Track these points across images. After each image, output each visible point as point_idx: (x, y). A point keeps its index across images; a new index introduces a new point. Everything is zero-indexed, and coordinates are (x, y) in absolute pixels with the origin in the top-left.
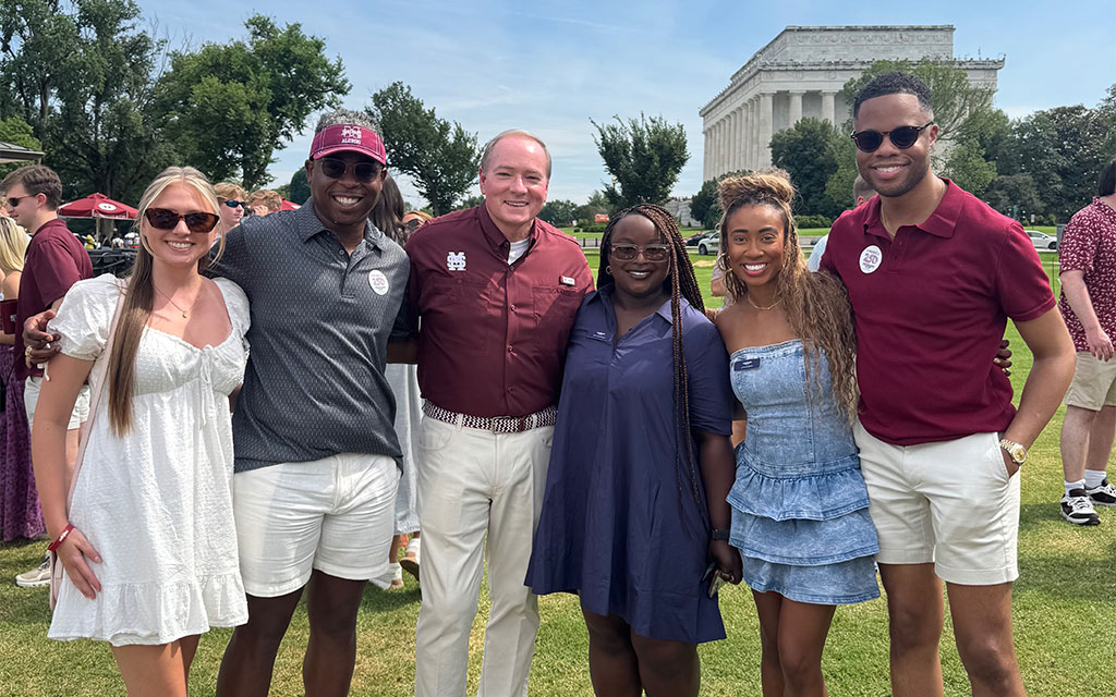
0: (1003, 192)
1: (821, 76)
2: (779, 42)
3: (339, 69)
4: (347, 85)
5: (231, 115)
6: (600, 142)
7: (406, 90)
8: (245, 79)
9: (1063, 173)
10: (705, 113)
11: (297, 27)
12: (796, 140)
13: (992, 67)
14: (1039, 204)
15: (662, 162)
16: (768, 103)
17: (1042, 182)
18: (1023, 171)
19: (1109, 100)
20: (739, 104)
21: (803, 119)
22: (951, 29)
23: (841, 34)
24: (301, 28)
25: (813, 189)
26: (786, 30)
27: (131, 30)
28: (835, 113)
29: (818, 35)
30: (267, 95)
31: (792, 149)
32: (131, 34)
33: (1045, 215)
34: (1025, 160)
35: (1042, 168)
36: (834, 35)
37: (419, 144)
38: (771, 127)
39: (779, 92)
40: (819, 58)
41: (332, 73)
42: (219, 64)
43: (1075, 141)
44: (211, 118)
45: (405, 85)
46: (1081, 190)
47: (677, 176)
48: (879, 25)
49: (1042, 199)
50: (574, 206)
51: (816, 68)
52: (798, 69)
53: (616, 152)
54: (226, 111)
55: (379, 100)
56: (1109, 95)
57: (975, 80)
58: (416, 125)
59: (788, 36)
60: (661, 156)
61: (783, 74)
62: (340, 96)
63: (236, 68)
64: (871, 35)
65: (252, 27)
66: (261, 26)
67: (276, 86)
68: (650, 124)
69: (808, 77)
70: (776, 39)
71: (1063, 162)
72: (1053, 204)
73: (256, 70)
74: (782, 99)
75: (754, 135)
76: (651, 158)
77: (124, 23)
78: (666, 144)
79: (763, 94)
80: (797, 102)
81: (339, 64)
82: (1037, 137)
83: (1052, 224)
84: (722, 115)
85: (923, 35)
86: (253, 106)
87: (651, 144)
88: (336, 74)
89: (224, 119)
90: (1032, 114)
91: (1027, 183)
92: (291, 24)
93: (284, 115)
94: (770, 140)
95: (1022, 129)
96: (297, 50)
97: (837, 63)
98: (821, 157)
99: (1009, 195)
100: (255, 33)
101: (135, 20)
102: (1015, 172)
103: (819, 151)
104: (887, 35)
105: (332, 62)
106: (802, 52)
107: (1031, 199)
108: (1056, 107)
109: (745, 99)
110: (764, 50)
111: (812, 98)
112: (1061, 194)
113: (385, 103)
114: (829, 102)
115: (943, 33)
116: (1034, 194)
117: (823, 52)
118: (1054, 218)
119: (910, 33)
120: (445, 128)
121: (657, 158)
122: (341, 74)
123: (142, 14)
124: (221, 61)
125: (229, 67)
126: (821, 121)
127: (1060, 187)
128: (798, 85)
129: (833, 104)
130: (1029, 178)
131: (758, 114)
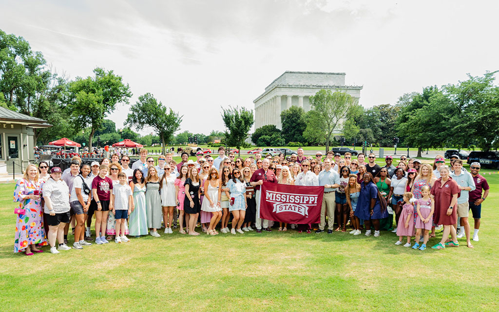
0: (362, 135)
1: (299, 90)
2: (283, 76)
3: (128, 88)
4: (131, 94)
5: (91, 106)
6: (223, 116)
7: (152, 96)
8: (94, 92)
9: (382, 128)
10: (256, 102)
11: (112, 71)
12: (290, 114)
13: (358, 89)
14: (374, 139)
15: (245, 124)
16: (279, 100)
17: (375, 131)
18: (368, 127)
19: (398, 102)
20: (268, 99)
21: (292, 106)
22: (345, 74)
23: (305, 74)
24: (114, 72)
25: (296, 132)
26: (286, 72)
27: (42, 69)
28: (304, 104)
29: (297, 75)
30: (102, 98)
31: (288, 117)
32: (42, 71)
33: (376, 143)
34: (369, 123)
35: (375, 126)
36: (303, 75)
37: (156, 115)
38: (280, 109)
39: (283, 96)
40: (298, 83)
41: (125, 89)
42: (85, 87)
43: (387, 116)
44: (83, 106)
45: (151, 94)
46: (388, 134)
47: (250, 128)
48: (319, 72)
49: (375, 137)
50: (204, 136)
51: (297, 87)
52: (290, 87)
53: (229, 119)
54: (89, 104)
55: (141, 99)
56: (399, 100)
57: (352, 94)
58: (156, 108)
59: (286, 74)
60: (245, 121)
61: (285, 89)
62: (128, 98)
63: (91, 88)
64: (316, 75)
65: (96, 72)
66: (99, 72)
67: (105, 95)
68: (241, 109)
69: (294, 90)
70: (282, 75)
71: (382, 124)
72: (378, 139)
73: (98, 89)
74: (284, 98)
75: (274, 111)
76: (241, 122)
77: (40, 66)
78: (246, 117)
79: (278, 96)
80: (290, 99)
81: (128, 86)
82: (373, 115)
83: (378, 147)
84: (262, 103)
85: (334, 76)
86: (98, 102)
87: (241, 117)
88: (127, 90)
89: (88, 107)
90: (372, 107)
91: (370, 132)
92: (110, 71)
93: (108, 105)
94: (280, 114)
95: (369, 112)
96: (113, 81)
97: (304, 85)
98: (299, 121)
99: (364, 136)
100: (97, 74)
101: (44, 65)
102: (366, 128)
103: (298, 118)
104: (322, 75)
105: (126, 85)
106: (291, 80)
107: (371, 137)
108: (380, 104)
109: (271, 98)
110: (277, 79)
111: (295, 98)
112: (381, 136)
113: (143, 100)
114: (301, 100)
115: (341, 76)
116: (372, 136)
117: (299, 81)
118: (378, 144)
119: (330, 75)
120: (165, 109)
121: (243, 122)
122: (129, 89)
123: (47, 64)
124: (86, 85)
125: (89, 87)
126: (299, 107)
127: (381, 133)
128: (290, 93)
129: (302, 101)
130: (371, 130)
131: (276, 103)
